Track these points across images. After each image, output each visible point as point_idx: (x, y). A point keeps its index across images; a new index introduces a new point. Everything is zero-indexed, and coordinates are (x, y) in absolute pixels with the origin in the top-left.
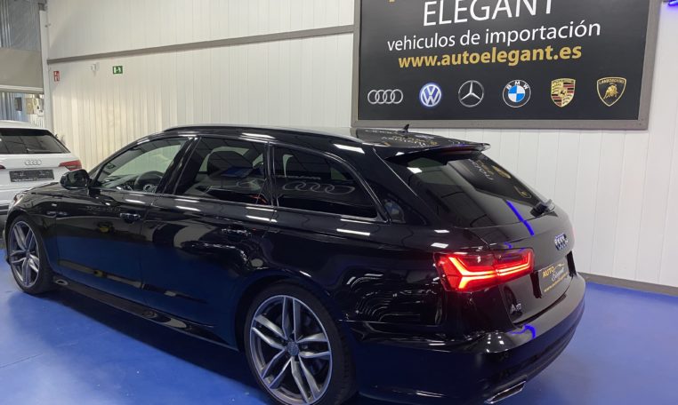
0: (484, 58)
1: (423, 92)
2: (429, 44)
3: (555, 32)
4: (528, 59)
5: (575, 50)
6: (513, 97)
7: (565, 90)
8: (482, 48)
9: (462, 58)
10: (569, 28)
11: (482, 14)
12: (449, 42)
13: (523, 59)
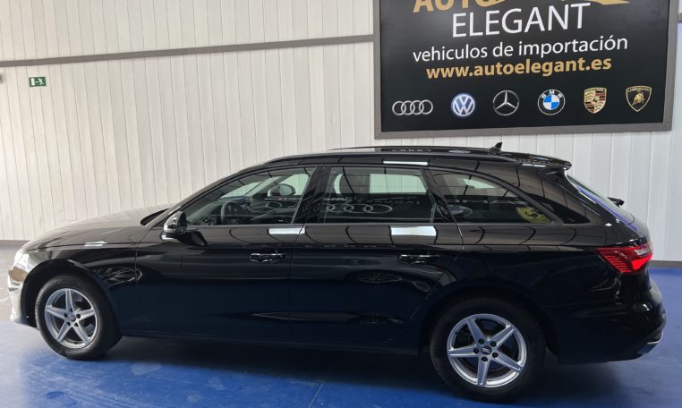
0: (518, 69)
1: (455, 102)
2: (459, 55)
3: (586, 45)
4: (562, 70)
5: (605, 62)
6: (548, 106)
7: (598, 98)
8: (516, 59)
9: (496, 69)
10: (599, 42)
11: (514, 27)
12: (481, 54)
13: (556, 70)
